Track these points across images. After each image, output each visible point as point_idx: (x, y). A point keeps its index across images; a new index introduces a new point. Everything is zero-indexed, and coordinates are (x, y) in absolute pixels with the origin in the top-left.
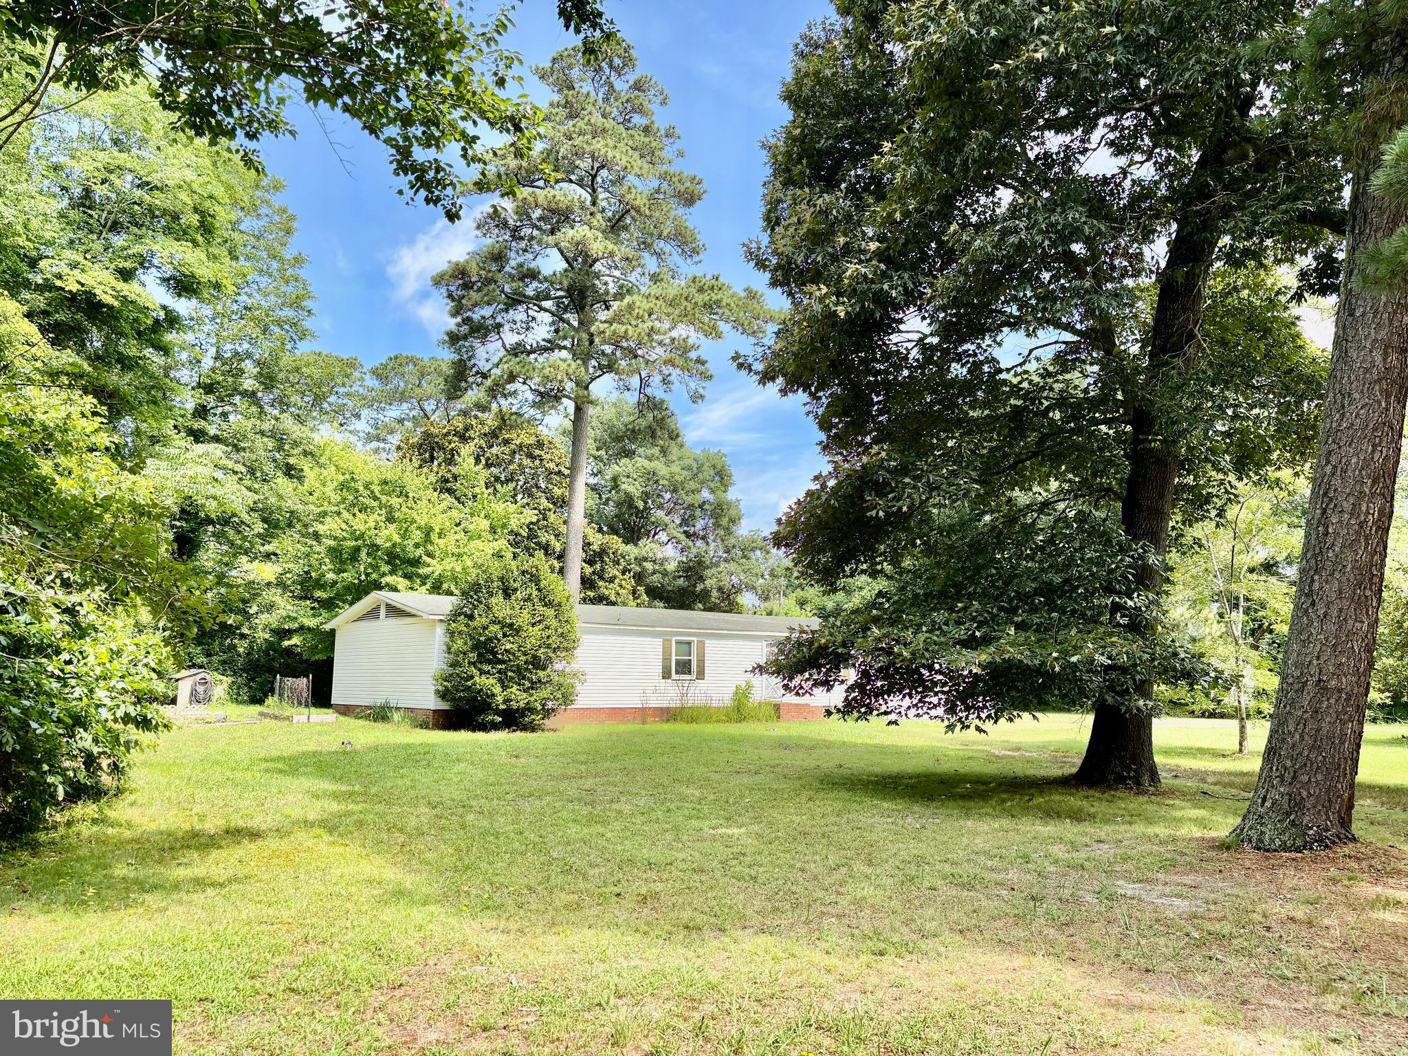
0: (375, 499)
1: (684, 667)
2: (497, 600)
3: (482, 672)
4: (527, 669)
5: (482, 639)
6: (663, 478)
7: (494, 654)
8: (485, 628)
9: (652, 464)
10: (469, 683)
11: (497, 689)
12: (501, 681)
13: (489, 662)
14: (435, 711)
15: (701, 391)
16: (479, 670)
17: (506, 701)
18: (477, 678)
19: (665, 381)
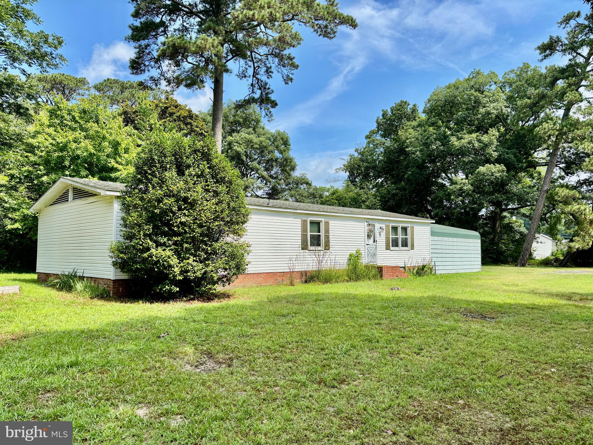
0: (76, 122)
1: (316, 241)
2: (171, 174)
3: (158, 244)
4: (202, 241)
5: (157, 211)
6: (256, 143)
7: (169, 225)
8: (159, 201)
9: (250, 136)
10: (145, 255)
11: (174, 261)
12: (177, 253)
13: (164, 234)
14: (115, 281)
15: (291, 76)
16: (155, 242)
17: (184, 272)
18: (153, 251)
19: (268, 71)
